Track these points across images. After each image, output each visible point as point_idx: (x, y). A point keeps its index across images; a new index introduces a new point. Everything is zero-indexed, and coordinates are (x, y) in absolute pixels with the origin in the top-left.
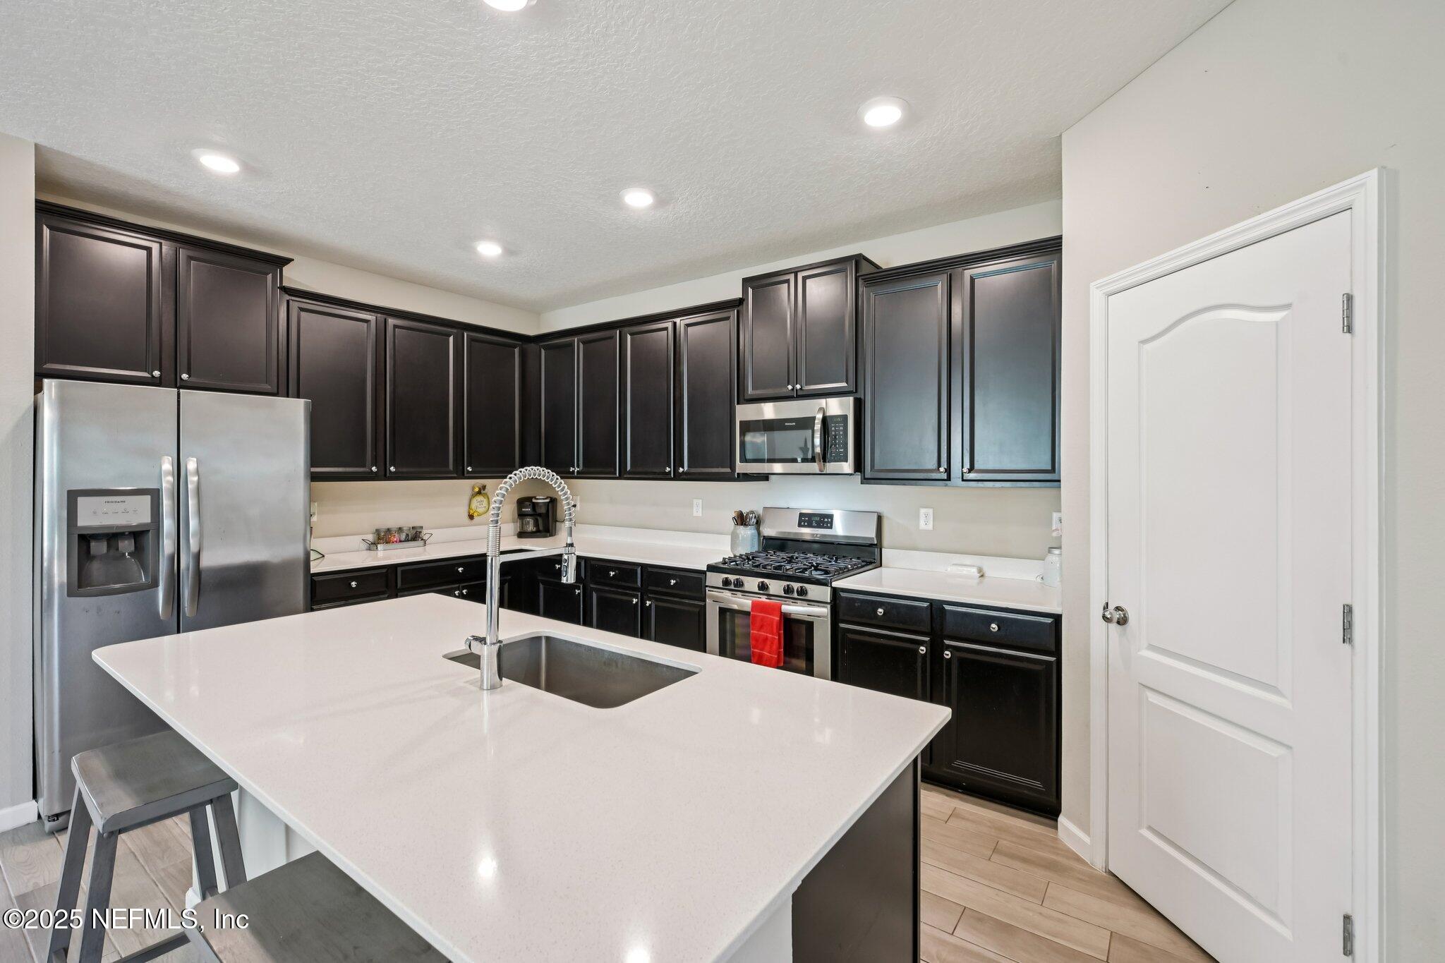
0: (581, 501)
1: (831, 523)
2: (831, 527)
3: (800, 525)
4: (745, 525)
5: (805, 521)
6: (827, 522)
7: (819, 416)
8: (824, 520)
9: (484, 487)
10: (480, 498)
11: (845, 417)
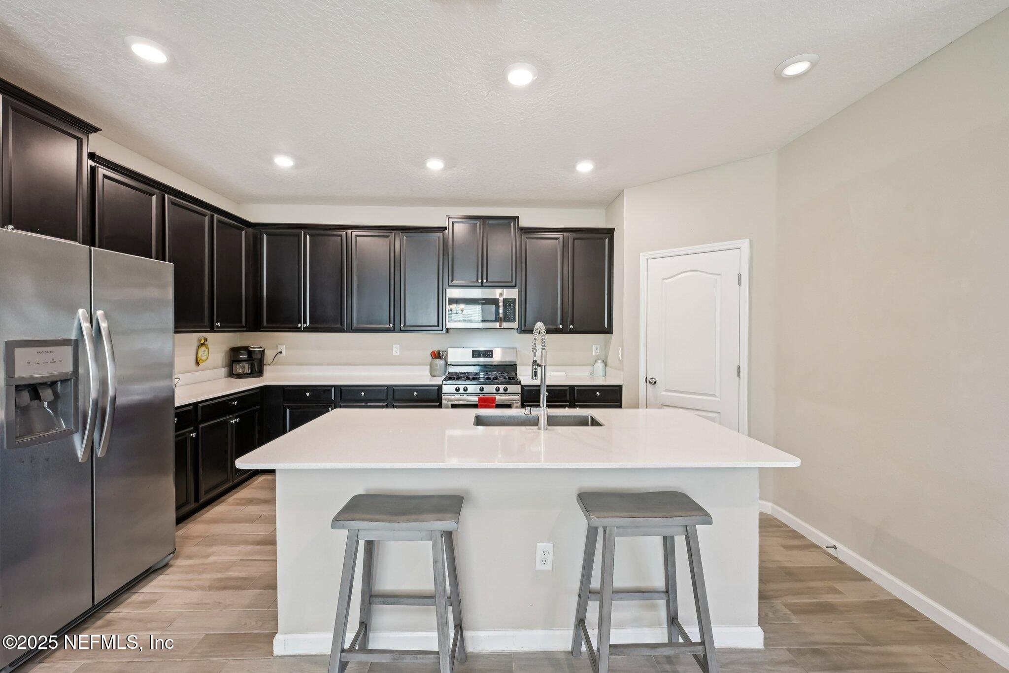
0: (286, 348)
1: (492, 355)
2: (492, 357)
3: (473, 357)
4: (441, 358)
5: (476, 354)
6: (490, 355)
7: (501, 299)
8: (488, 354)
9: (206, 340)
10: (203, 348)
11: (514, 300)
